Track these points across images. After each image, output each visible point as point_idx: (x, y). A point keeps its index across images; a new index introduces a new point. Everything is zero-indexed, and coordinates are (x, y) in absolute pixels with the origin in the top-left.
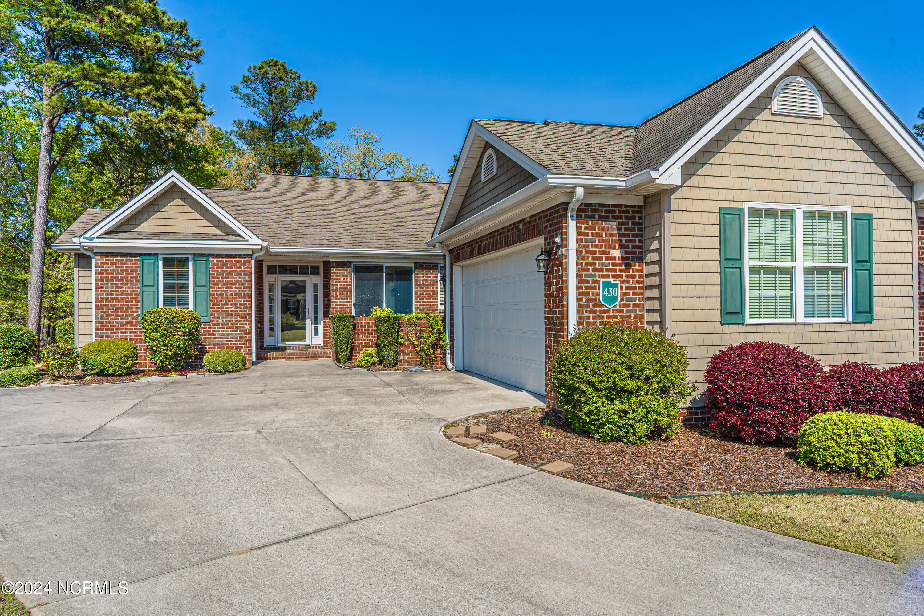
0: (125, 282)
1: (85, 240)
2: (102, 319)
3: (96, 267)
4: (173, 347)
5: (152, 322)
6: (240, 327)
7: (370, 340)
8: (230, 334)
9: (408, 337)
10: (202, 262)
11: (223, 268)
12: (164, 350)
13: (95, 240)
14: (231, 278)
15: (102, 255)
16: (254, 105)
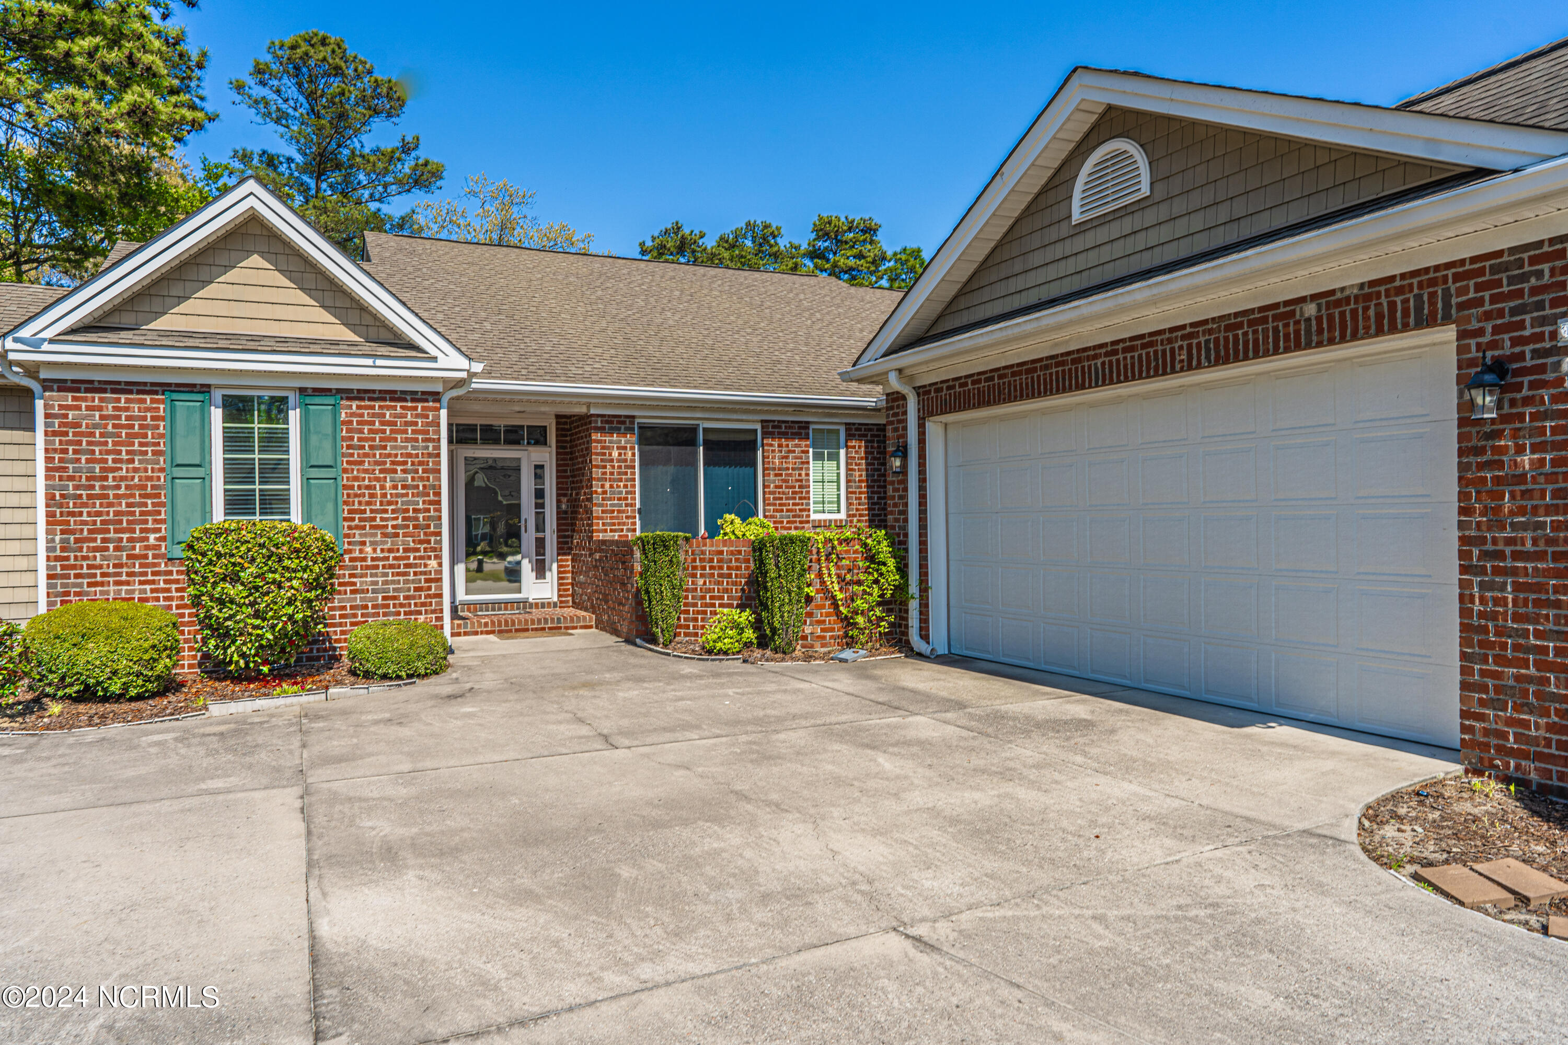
0: (124, 456)
1: (19, 346)
2: (63, 549)
3: (47, 416)
4: (279, 618)
5: (219, 555)
6: (416, 565)
7: (726, 591)
8: (393, 582)
9: (823, 583)
10: (321, 408)
11: (373, 423)
12: (255, 627)
13: (46, 347)
14: (393, 448)
15: (63, 386)
16: (278, 121)
